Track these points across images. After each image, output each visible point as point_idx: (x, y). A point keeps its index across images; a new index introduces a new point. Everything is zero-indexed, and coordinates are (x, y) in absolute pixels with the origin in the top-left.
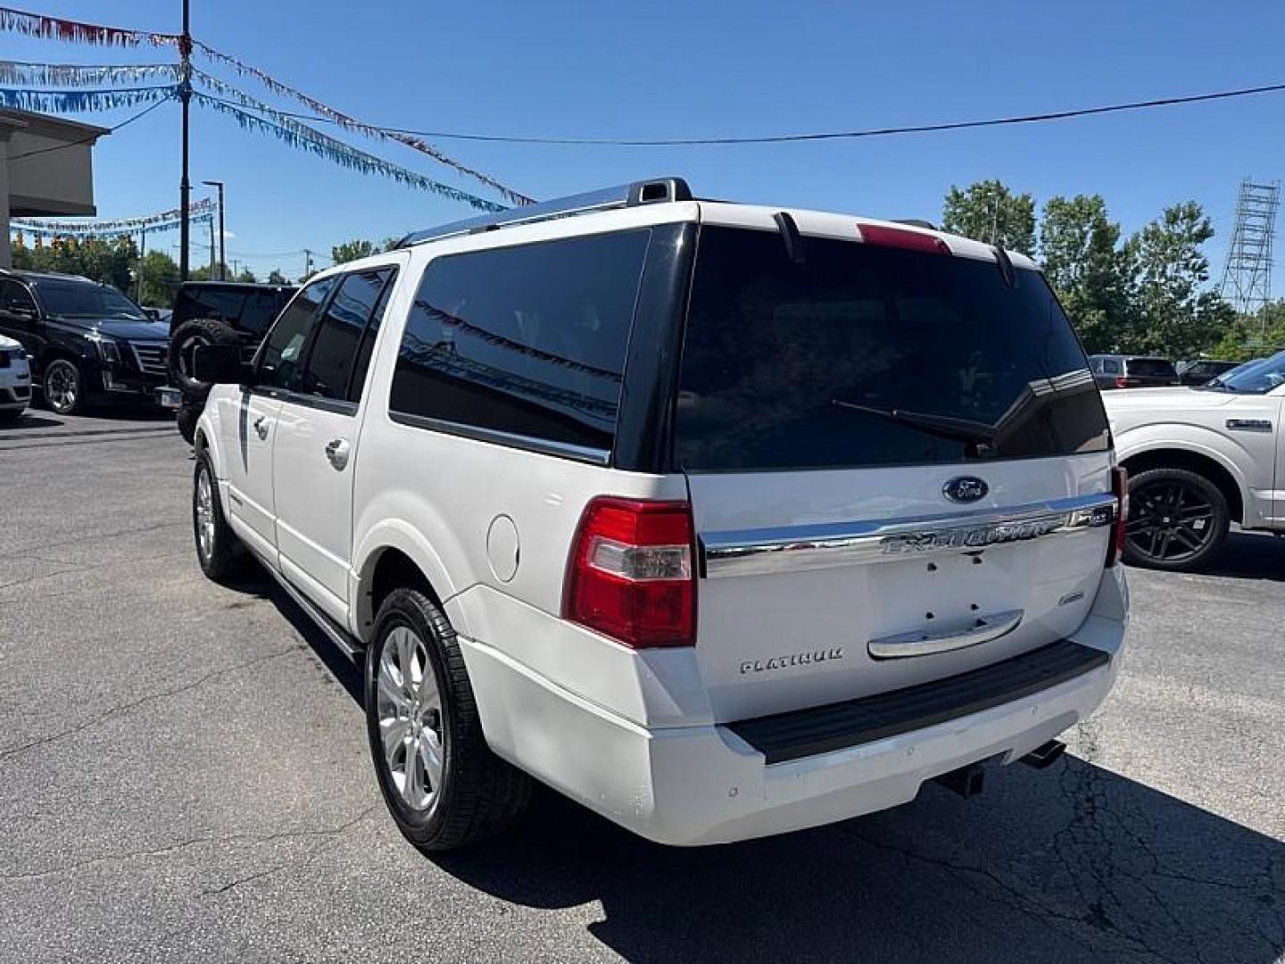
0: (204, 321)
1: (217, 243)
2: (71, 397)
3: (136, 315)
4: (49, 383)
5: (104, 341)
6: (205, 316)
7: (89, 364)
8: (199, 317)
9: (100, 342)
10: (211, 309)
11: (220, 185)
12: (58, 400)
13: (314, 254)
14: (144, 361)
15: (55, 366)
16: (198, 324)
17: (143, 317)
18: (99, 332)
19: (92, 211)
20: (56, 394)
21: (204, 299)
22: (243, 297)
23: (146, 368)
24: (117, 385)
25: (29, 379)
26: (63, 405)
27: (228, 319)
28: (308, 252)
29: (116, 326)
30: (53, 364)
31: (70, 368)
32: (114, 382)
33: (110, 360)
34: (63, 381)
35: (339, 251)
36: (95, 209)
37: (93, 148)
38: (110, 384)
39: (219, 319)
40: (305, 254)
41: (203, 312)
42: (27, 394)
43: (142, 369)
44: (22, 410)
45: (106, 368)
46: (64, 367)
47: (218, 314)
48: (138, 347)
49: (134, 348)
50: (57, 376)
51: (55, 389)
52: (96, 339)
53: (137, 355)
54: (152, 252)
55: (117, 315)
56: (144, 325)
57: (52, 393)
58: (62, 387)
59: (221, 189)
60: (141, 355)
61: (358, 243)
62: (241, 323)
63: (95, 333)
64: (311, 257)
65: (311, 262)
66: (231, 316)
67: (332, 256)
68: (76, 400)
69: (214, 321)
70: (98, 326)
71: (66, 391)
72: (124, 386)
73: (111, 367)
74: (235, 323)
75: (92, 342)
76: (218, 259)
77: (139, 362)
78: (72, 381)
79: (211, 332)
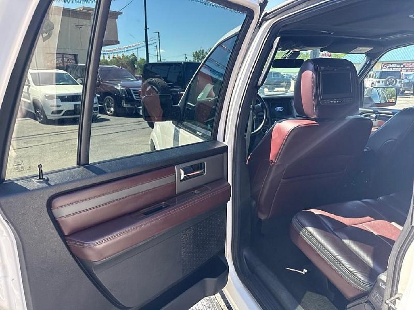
0: (154, 79)
1: (159, 54)
2: (112, 109)
3: (133, 79)
4: (105, 105)
5: (122, 89)
6: (154, 77)
7: (117, 97)
8: (152, 77)
9: (120, 89)
10: (157, 74)
11: (159, 32)
12: (109, 111)
13: (187, 55)
14: (135, 96)
15: (107, 99)
16: (152, 80)
17: (135, 79)
18: (121, 86)
19: (117, 43)
20: (108, 109)
21: (154, 70)
22: (168, 67)
23: (136, 98)
24: (127, 105)
25: (98, 104)
26: (110, 113)
27: (163, 78)
28: (186, 55)
29: (126, 83)
30: (106, 98)
31: (111, 99)
32: (126, 103)
33: (124, 96)
34: (109, 104)
35: (195, 53)
36: (119, 42)
37: (117, 20)
38: (125, 105)
39: (159, 78)
40: (185, 56)
41: (154, 75)
42: (97, 110)
43: (135, 99)
44: (97, 115)
45: (123, 99)
46: (109, 98)
47: (159, 76)
48: (133, 90)
49: (132, 91)
50: (108, 103)
51: (107, 107)
52: (119, 88)
53: (133, 93)
54: (141, 59)
55: (126, 79)
56: (135, 82)
57: (106, 109)
58: (109, 106)
59: (159, 34)
60: (134, 93)
61: (200, 50)
62: (168, 79)
63: (119, 86)
64: (187, 56)
65: (187, 58)
66: (164, 76)
67: (192, 55)
68: (114, 111)
69: (158, 79)
70: (120, 84)
71: (111, 107)
72: (130, 105)
73: (124, 98)
74: (166, 79)
75: (118, 89)
76: (159, 59)
77: (134, 96)
78: (112, 104)
79: (157, 84)
